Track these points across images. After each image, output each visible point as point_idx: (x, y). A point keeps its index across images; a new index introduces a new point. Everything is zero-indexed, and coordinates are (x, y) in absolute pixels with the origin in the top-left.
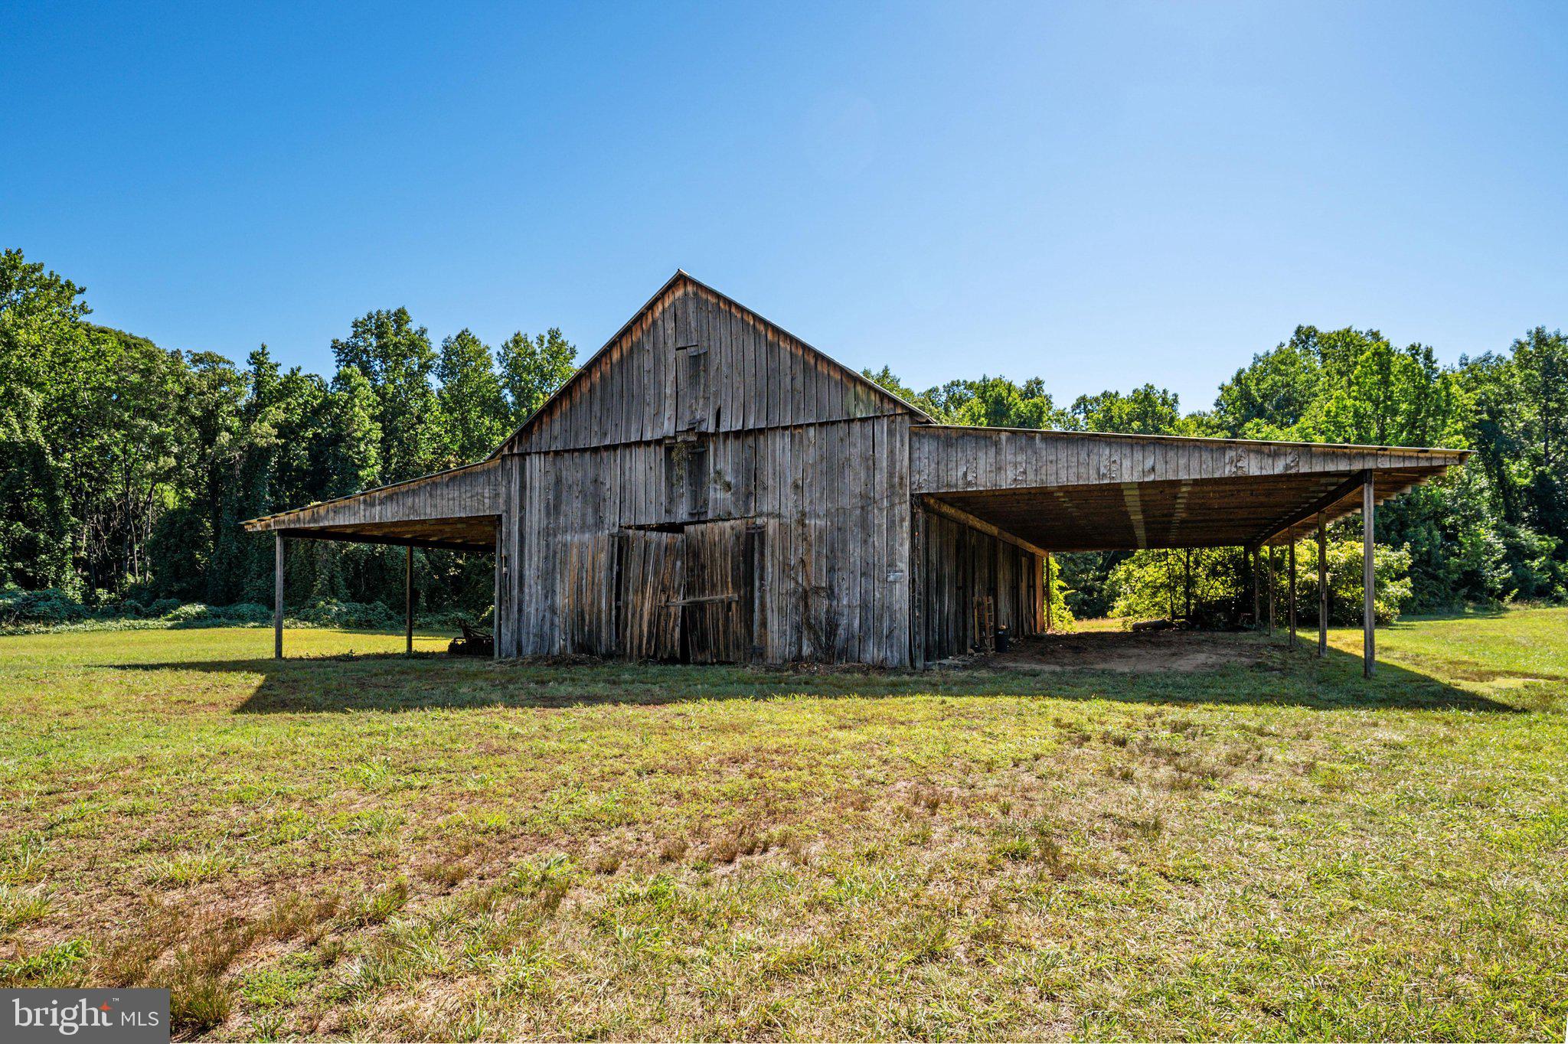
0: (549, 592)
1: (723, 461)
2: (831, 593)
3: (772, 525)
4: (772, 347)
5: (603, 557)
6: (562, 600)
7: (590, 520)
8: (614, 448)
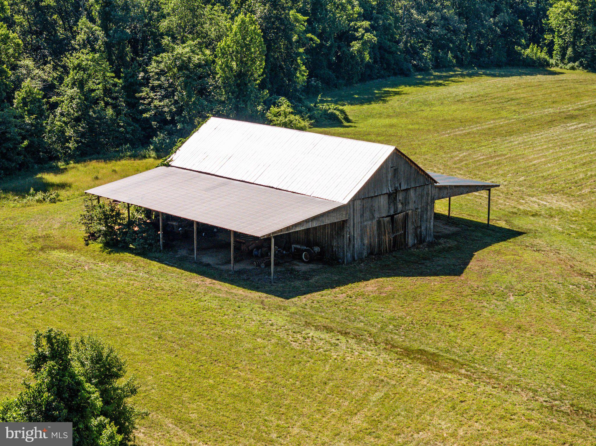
0: (362, 239)
1: (400, 197)
2: (420, 227)
3: (410, 212)
4: (411, 167)
5: (375, 227)
6: (366, 242)
7: (371, 217)
8: (377, 196)
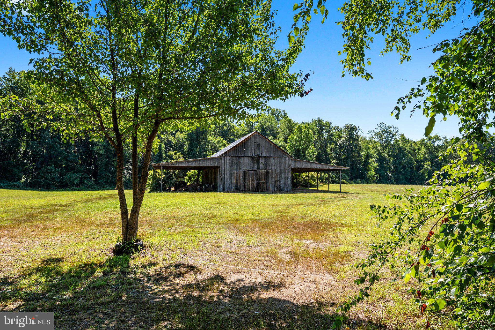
0: (231, 180)
1: (262, 161)
2: (279, 181)
3: (270, 171)
4: (271, 145)
5: (241, 175)
6: (234, 182)
7: (238, 168)
8: (243, 157)
